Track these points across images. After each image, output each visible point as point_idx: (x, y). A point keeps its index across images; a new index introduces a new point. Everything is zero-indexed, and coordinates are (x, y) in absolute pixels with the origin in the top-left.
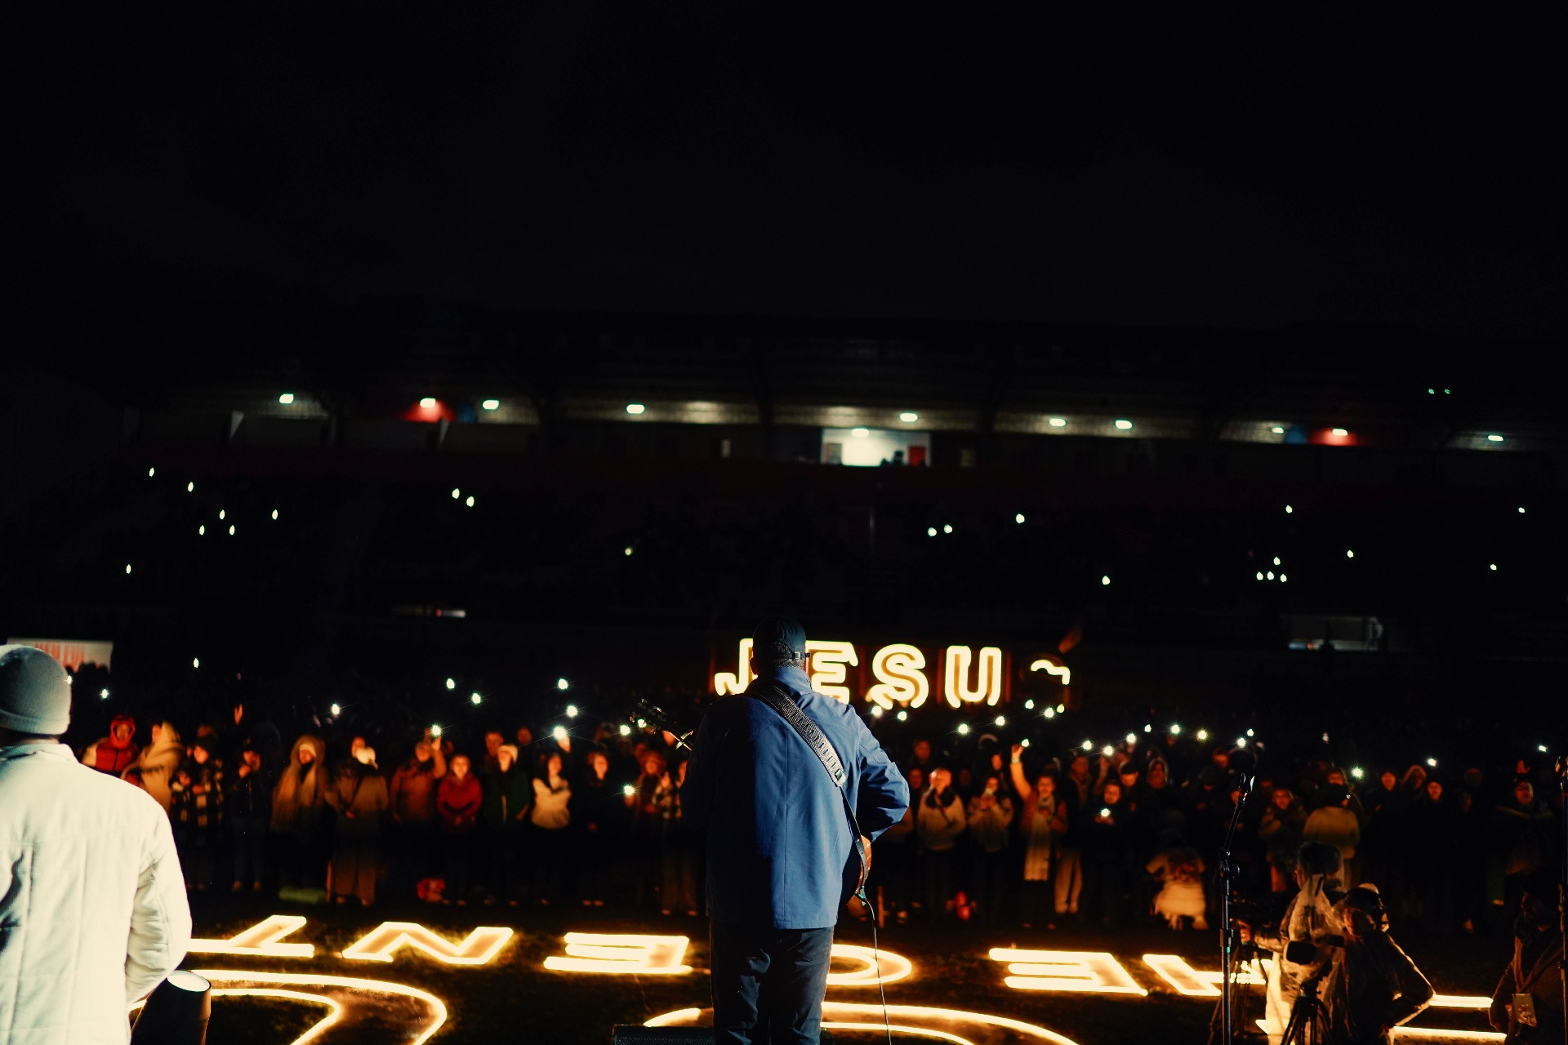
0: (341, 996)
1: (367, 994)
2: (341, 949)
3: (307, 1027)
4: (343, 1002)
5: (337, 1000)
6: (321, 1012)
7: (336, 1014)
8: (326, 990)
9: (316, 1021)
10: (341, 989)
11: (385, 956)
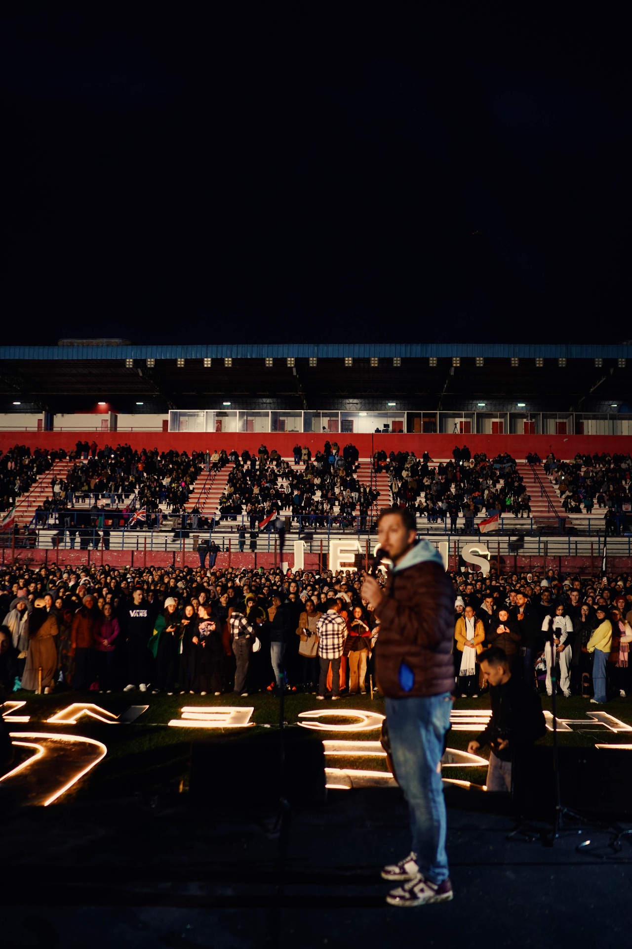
0: (44, 744)
1: (60, 742)
2: (46, 719)
3: (24, 760)
4: (46, 747)
5: (42, 746)
6: (33, 752)
7: (41, 752)
8: (36, 740)
9: (29, 757)
10: (45, 740)
11: (72, 721)
